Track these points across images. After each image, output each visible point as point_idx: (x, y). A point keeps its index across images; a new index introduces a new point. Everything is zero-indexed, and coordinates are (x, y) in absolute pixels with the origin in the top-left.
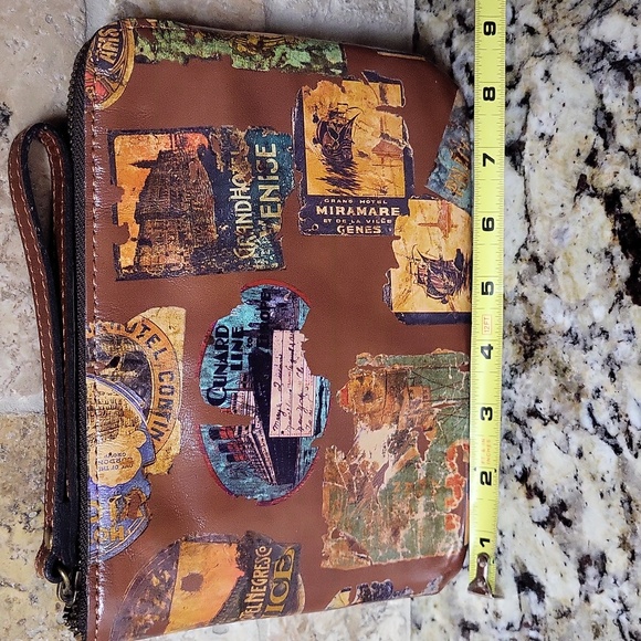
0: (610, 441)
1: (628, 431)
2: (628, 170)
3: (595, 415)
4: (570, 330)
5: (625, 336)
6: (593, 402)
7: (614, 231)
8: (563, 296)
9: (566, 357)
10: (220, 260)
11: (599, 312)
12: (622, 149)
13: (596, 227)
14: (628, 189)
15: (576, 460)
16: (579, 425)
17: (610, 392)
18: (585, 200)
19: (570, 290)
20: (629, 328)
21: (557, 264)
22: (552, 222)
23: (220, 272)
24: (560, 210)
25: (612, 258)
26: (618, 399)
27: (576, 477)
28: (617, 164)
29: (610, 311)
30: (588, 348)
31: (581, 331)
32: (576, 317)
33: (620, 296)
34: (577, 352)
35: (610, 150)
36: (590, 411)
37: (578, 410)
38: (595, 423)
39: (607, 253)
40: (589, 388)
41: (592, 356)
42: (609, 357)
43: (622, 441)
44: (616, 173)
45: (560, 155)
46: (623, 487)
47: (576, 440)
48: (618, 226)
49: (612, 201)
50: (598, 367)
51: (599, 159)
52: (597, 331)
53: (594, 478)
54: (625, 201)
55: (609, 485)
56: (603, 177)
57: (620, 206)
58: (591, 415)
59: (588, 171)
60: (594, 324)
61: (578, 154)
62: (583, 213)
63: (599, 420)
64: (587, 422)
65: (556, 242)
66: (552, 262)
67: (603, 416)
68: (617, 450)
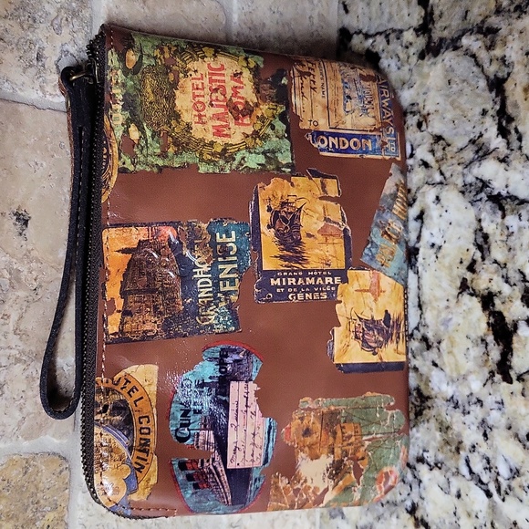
0: (483, 486)
1: (497, 480)
2: (500, 279)
3: (471, 465)
4: (452, 397)
5: (496, 406)
6: (470, 455)
7: (488, 323)
8: (447, 370)
9: (448, 418)
10: (185, 327)
11: (476, 385)
12: (496, 262)
13: (475, 320)
14: (500, 292)
15: (455, 500)
16: (458, 472)
17: (483, 448)
18: (466, 298)
19: (453, 366)
20: (499, 400)
21: (443, 345)
22: (439, 312)
23: (185, 336)
24: (446, 303)
25: (487, 344)
26: (490, 455)
27: (455, 513)
28: (491, 273)
29: (485, 385)
30: (465, 413)
31: (461, 400)
32: (457, 387)
33: (492, 374)
34: (457, 415)
35: (486, 262)
36: (467, 462)
37: (458, 459)
38: (471, 472)
39: (483, 340)
40: (467, 443)
41: (469, 419)
42: (483, 421)
43: (492, 488)
44: (491, 280)
45: (447, 261)
46: (492, 524)
47: (456, 484)
48: (492, 320)
49: (487, 300)
50: (474, 428)
51: (478, 267)
52: (474, 400)
53: (469, 515)
54: (497, 301)
55: (481, 521)
56: (480, 282)
57: (494, 305)
58: (468, 465)
59: (469, 276)
60: (471, 394)
61: (461, 262)
62: (465, 308)
63: (474, 470)
64: (465, 470)
65: (442, 328)
66: (439, 343)
67: (478, 466)
68: (489, 494)
